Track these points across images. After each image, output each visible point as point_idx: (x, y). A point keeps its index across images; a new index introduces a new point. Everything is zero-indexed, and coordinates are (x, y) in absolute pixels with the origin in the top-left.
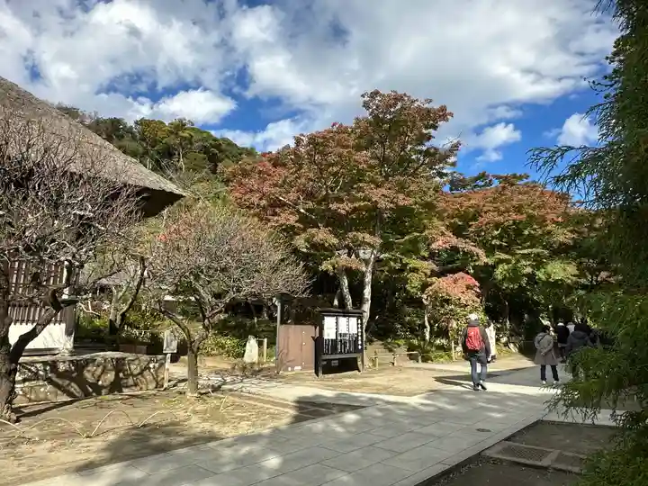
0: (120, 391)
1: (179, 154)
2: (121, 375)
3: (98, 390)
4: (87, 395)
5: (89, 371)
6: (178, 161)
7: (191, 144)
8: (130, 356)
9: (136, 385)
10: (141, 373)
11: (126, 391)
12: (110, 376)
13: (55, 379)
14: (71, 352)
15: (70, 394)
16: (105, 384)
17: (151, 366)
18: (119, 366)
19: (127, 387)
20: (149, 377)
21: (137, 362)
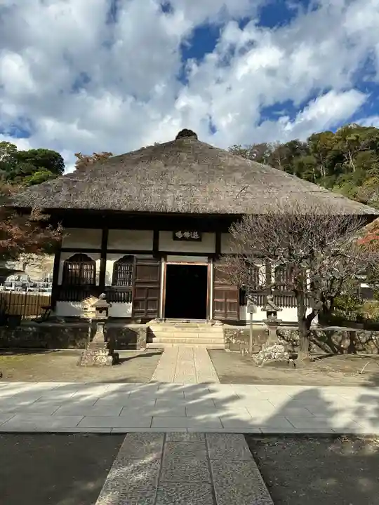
0: (355, 353)
1: (348, 156)
2: (354, 342)
3: (341, 350)
4: (336, 353)
5: (334, 338)
6: (348, 163)
7: (359, 144)
8: (357, 331)
9: (364, 350)
10: (367, 342)
11: (359, 353)
12: (347, 342)
13: (317, 342)
14: (317, 325)
15: (326, 351)
16: (345, 347)
17: (373, 338)
18: (352, 336)
19: (359, 350)
20: (373, 346)
21: (362, 334)
